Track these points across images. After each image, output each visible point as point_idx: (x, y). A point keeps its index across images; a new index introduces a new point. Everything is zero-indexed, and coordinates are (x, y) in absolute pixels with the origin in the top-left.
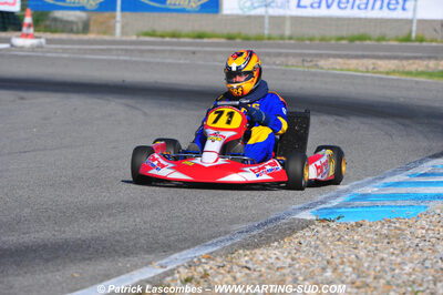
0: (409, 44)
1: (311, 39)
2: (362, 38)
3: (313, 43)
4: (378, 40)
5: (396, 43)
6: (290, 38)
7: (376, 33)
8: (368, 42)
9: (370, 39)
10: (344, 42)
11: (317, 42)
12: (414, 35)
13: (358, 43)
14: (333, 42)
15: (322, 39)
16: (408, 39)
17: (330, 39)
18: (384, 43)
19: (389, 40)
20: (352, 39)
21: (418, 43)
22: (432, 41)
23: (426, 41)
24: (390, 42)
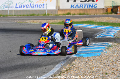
1: (20, 16)
4: (38, 15)
5: (42, 16)
6: (15, 16)
7: (37, 13)
8: (35, 16)
9: (35, 15)
10: (29, 16)
11: (22, 16)
12: (46, 14)
13: (33, 16)
14: (26, 16)
15: (23, 16)
16: (45, 15)
17: (26, 15)
18: (39, 16)
20: (31, 15)
21: (48, 16)
22: (51, 15)
23: (50, 15)
24: (41, 16)
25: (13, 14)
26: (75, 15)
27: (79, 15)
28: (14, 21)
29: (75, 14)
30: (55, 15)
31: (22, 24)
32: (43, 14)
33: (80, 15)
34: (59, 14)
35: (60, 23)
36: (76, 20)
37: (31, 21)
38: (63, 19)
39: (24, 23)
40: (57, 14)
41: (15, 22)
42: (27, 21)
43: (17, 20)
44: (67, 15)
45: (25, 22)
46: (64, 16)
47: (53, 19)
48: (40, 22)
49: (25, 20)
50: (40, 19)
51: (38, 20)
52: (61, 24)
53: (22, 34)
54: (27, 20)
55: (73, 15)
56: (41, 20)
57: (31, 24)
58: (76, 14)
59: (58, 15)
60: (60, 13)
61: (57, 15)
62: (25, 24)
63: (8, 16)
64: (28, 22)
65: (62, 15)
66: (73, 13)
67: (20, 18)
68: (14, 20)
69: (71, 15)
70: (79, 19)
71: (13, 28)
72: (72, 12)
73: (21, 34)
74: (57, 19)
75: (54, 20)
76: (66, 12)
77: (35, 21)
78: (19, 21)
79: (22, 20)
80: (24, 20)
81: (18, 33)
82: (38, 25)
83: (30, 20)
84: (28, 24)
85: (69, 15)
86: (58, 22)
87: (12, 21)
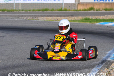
0: (62, 11)
2: (46, 10)
3: (31, 12)
4: (52, 10)
5: (58, 11)
6: (22, 11)
7: (51, 8)
8: (48, 11)
10: (40, 11)
11: (32, 11)
12: (63, 8)
13: (45, 11)
15: (33, 11)
16: (61, 10)
18: (54, 11)
19: (55, 10)
20: (43, 10)
21: (65, 11)
22: (69, 10)
23: (67, 10)
24: (56, 11)
25: (20, 8)
26: (100, 11)
27: (104, 11)
28: (22, 18)
29: (99, 9)
30: (74, 11)
31: (34, 22)
32: (59, 9)
33: (106, 11)
34: (79, 9)
35: (82, 20)
36: (102, 17)
37: (45, 17)
38: (85, 16)
39: (35, 20)
40: (76, 9)
41: (24, 19)
42: (39, 18)
43: (25, 16)
44: (89, 11)
45: (36, 18)
46: (85, 11)
47: (72, 16)
48: (56, 19)
49: (36, 16)
50: (56, 15)
51: (53, 17)
52: (83, 22)
53: (39, 34)
54: (39, 16)
55: (97, 10)
56: (56, 17)
57: (45, 22)
58: (101, 9)
59: (78, 11)
60: (80, 7)
61: (76, 11)
62: (38, 22)
63: (13, 11)
64: (41, 19)
65: (83, 10)
66: (97, 9)
67: (29, 13)
68: (23, 16)
69: (94, 10)
70: (106, 16)
71: (23, 26)
72: (96, 7)
73: (37, 34)
74: (77, 16)
75: (74, 17)
76: (88, 7)
77: (50, 18)
78: (29, 18)
79: (32, 16)
80: (34, 16)
81: (33, 33)
82: (54, 22)
83: (42, 16)
84: (42, 22)
85: (92, 11)
86: (79, 19)
87: (20, 17)
